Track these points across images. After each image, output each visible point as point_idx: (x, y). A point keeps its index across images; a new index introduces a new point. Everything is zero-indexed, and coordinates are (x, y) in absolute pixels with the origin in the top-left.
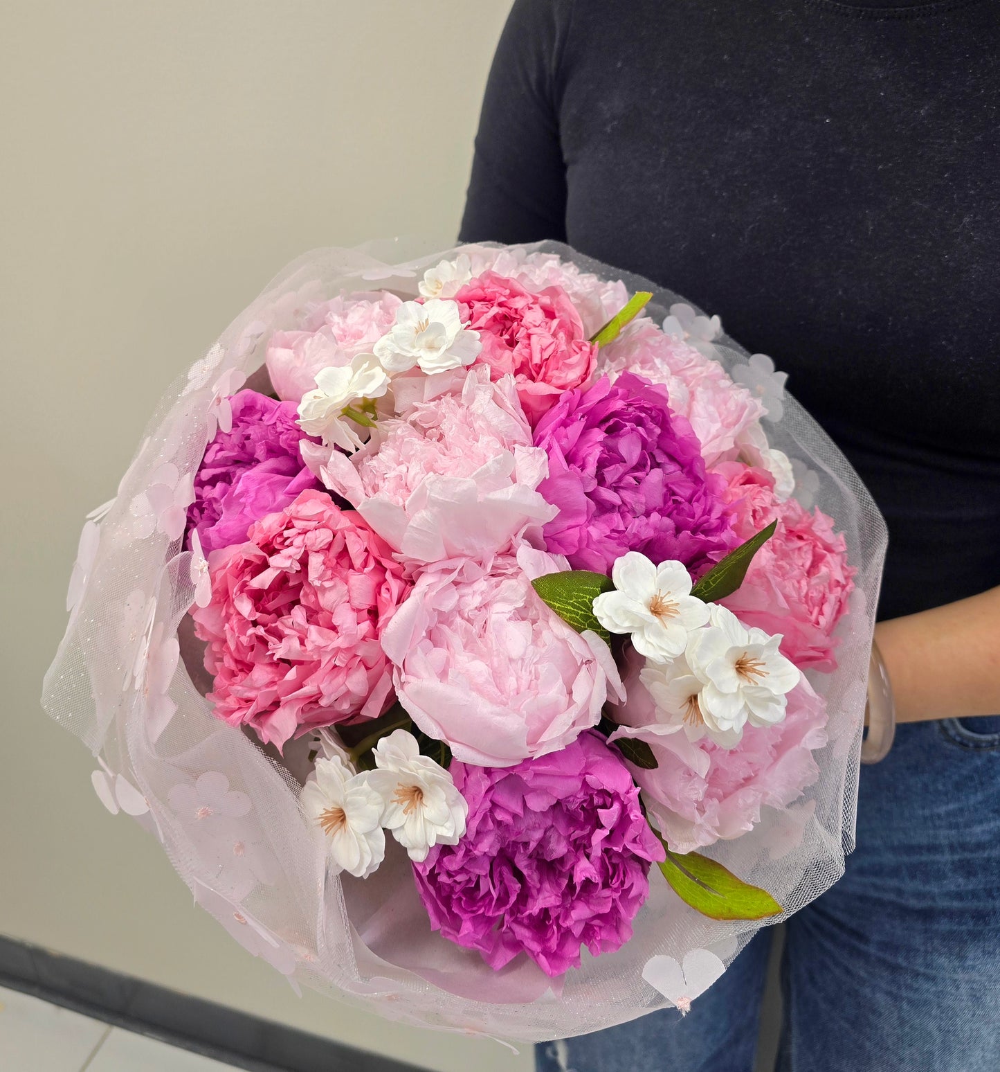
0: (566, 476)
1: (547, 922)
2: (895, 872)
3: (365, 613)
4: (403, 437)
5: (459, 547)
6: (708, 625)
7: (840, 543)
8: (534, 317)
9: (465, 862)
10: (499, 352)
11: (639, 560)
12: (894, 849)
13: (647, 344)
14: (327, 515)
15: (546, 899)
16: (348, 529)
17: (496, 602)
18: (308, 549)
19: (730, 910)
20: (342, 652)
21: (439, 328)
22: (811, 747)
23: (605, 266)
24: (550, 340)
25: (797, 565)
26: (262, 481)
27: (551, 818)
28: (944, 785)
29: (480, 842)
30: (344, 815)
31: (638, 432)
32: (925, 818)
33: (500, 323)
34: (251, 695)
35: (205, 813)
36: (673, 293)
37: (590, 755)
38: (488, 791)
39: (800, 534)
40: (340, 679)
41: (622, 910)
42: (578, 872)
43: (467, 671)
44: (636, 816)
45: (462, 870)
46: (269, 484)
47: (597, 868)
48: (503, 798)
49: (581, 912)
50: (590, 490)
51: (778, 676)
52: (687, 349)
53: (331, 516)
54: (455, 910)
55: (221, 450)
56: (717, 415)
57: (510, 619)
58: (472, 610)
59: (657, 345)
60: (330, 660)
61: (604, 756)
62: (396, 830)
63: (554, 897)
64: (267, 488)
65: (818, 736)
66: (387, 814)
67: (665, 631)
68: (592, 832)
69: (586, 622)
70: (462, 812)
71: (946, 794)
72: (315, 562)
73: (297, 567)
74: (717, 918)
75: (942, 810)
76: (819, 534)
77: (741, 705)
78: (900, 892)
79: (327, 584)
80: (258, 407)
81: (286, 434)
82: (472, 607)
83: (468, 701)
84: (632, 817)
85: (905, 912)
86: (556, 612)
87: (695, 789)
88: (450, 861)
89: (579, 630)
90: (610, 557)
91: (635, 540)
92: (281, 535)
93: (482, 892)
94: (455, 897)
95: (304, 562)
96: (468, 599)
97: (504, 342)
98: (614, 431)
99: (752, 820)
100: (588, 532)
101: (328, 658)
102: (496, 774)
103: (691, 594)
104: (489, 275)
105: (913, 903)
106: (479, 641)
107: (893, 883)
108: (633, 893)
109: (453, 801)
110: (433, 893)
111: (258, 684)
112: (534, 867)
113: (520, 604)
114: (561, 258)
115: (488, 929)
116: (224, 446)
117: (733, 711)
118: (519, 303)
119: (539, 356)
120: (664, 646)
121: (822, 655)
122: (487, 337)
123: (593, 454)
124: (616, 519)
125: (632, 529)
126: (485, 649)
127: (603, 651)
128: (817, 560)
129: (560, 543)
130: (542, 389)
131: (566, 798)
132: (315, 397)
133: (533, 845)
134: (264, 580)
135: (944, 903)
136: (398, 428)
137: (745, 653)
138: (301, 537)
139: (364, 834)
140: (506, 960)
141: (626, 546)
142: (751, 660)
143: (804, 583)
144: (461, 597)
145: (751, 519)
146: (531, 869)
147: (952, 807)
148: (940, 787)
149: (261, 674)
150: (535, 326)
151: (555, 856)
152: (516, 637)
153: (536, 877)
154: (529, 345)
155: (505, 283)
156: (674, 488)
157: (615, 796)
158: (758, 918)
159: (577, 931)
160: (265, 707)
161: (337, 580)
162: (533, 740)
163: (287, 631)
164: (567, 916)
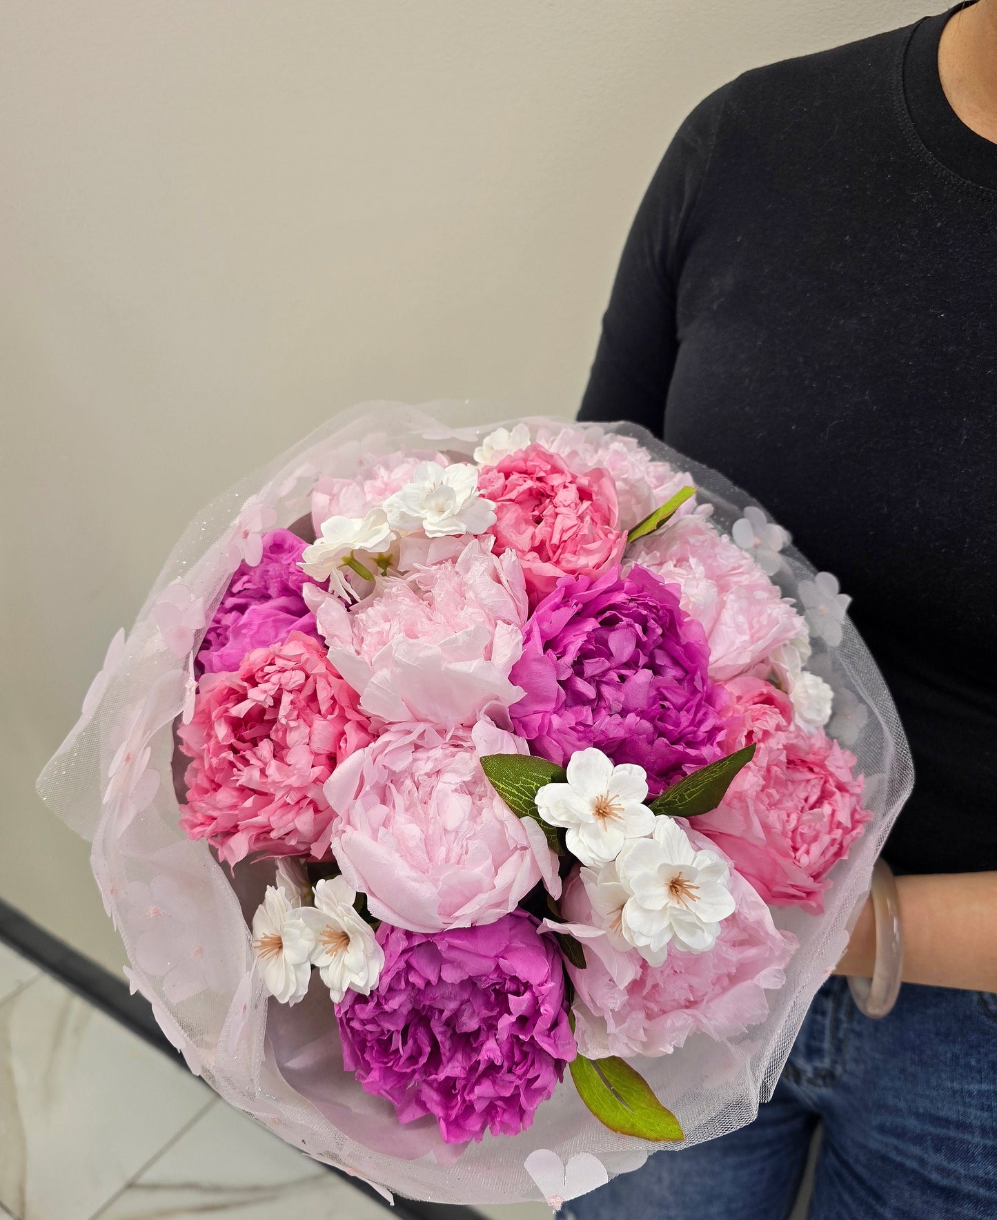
0: (539, 660)
1: (453, 1091)
2: (919, 1139)
3: (323, 759)
4: (397, 596)
5: (423, 711)
6: (651, 837)
7: (858, 784)
8: (567, 496)
9: (377, 1013)
10: (523, 526)
11: (598, 757)
12: (918, 1115)
13: (687, 542)
14: (303, 658)
15: (453, 1069)
16: (321, 675)
17: (447, 772)
18: (283, 687)
19: (633, 1125)
20: (294, 790)
21: (450, 493)
22: (764, 985)
23: (681, 456)
24: (574, 521)
25: (798, 797)
26: (268, 616)
27: (469, 993)
28: (979, 1061)
29: (393, 998)
30: (281, 943)
31: (634, 628)
32: (954, 1092)
33: (537, 498)
34: (215, 814)
35: (157, 912)
36: (747, 495)
37: (515, 940)
38: (404, 952)
39: (811, 766)
40: (290, 816)
41: (522, 1099)
42: (484, 1050)
43: (403, 832)
44: (546, 1010)
45: (372, 1021)
46: (274, 621)
47: (504, 1051)
48: (419, 961)
49: (483, 1091)
50: (563, 678)
51: (713, 904)
52: (737, 554)
53: (308, 659)
54: (367, 1057)
55: (248, 581)
56: (746, 627)
57: (456, 790)
58: (422, 775)
59: (698, 544)
60: (283, 796)
61: (528, 945)
62: (323, 968)
63: (460, 1068)
64: (270, 624)
65: (775, 976)
66: (317, 951)
67: (604, 833)
68: (500, 1015)
69: (526, 808)
70: (377, 966)
71: (980, 1072)
72: (286, 699)
73: (270, 702)
74: (615, 1130)
75: (974, 1087)
76: (832, 769)
77: (666, 924)
78: (922, 1162)
79: (293, 724)
80: (286, 546)
81: (296, 575)
82: (422, 772)
83: (388, 861)
84: (542, 1010)
85: (927, 1185)
86: (499, 792)
87: (614, 998)
88: (363, 1009)
89: (519, 815)
90: (568, 748)
91: (602, 737)
92: (262, 669)
93: (393, 1048)
94: (369, 1045)
95: (277, 700)
96: (421, 764)
97: (531, 518)
98: (610, 624)
99: (673, 1043)
100: (550, 719)
101: (282, 793)
102: (416, 938)
103: (643, 803)
104: (535, 449)
105: (935, 1177)
106: (419, 806)
107: (916, 1150)
108: (537, 1084)
109: (371, 953)
110: (350, 1035)
111: (220, 805)
112: (448, 1035)
113: (468, 778)
114: (639, 443)
115: (398, 1082)
116: (253, 578)
117: (654, 928)
118: (556, 480)
119: (558, 537)
120: (594, 848)
121: (804, 895)
122: (513, 510)
123: (575, 643)
124: (585, 712)
125: (600, 724)
126: (422, 815)
127: (539, 841)
128: (824, 796)
129: (525, 726)
130: (548, 569)
131: (478, 976)
132: (322, 543)
133: (446, 1014)
134: (240, 710)
135: (968, 1187)
136: (394, 586)
137: (680, 873)
138: (279, 675)
139: (294, 965)
140: (414, 1117)
141: (590, 741)
142: (687, 881)
143: (794, 817)
144: (415, 760)
145: (743, 740)
146: (445, 1036)
147: (984, 1087)
148: (973, 1063)
149: (224, 797)
150: (564, 506)
151: (465, 1029)
152: (455, 808)
153: (447, 1045)
154: (554, 524)
155: (548, 458)
156: (665, 692)
157: (528, 986)
158: (657, 1140)
159: (480, 1107)
160: (226, 828)
161: (301, 720)
162: (449, 913)
163: (253, 761)
164: (472, 1091)
